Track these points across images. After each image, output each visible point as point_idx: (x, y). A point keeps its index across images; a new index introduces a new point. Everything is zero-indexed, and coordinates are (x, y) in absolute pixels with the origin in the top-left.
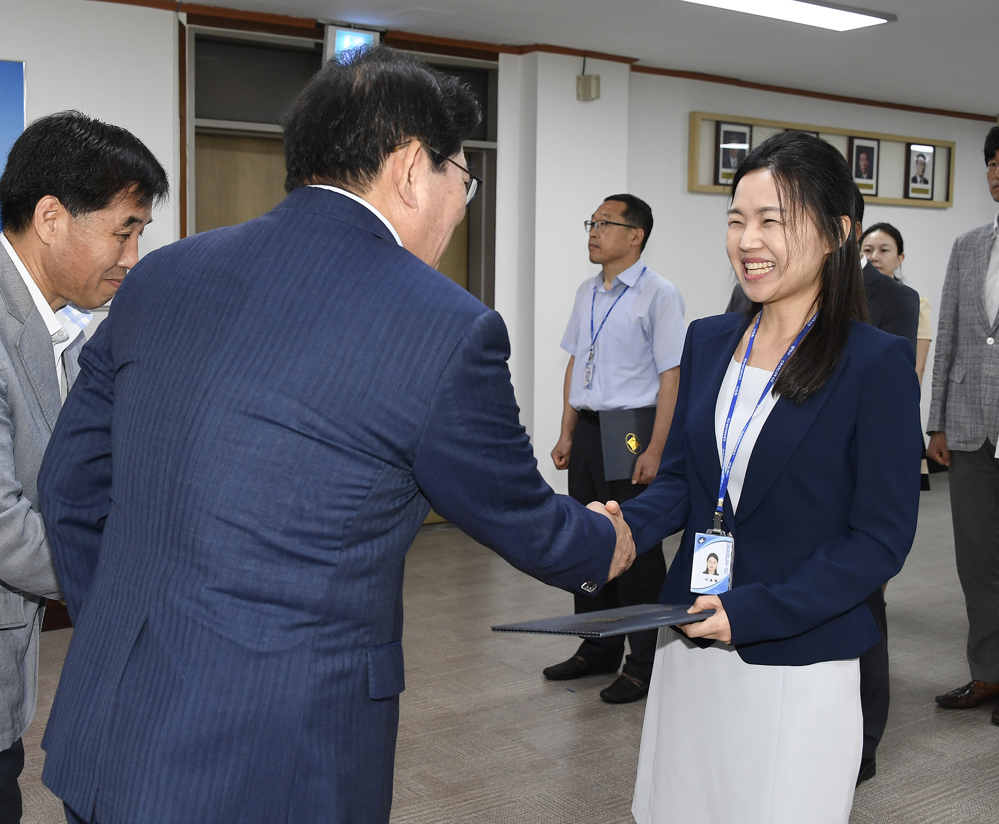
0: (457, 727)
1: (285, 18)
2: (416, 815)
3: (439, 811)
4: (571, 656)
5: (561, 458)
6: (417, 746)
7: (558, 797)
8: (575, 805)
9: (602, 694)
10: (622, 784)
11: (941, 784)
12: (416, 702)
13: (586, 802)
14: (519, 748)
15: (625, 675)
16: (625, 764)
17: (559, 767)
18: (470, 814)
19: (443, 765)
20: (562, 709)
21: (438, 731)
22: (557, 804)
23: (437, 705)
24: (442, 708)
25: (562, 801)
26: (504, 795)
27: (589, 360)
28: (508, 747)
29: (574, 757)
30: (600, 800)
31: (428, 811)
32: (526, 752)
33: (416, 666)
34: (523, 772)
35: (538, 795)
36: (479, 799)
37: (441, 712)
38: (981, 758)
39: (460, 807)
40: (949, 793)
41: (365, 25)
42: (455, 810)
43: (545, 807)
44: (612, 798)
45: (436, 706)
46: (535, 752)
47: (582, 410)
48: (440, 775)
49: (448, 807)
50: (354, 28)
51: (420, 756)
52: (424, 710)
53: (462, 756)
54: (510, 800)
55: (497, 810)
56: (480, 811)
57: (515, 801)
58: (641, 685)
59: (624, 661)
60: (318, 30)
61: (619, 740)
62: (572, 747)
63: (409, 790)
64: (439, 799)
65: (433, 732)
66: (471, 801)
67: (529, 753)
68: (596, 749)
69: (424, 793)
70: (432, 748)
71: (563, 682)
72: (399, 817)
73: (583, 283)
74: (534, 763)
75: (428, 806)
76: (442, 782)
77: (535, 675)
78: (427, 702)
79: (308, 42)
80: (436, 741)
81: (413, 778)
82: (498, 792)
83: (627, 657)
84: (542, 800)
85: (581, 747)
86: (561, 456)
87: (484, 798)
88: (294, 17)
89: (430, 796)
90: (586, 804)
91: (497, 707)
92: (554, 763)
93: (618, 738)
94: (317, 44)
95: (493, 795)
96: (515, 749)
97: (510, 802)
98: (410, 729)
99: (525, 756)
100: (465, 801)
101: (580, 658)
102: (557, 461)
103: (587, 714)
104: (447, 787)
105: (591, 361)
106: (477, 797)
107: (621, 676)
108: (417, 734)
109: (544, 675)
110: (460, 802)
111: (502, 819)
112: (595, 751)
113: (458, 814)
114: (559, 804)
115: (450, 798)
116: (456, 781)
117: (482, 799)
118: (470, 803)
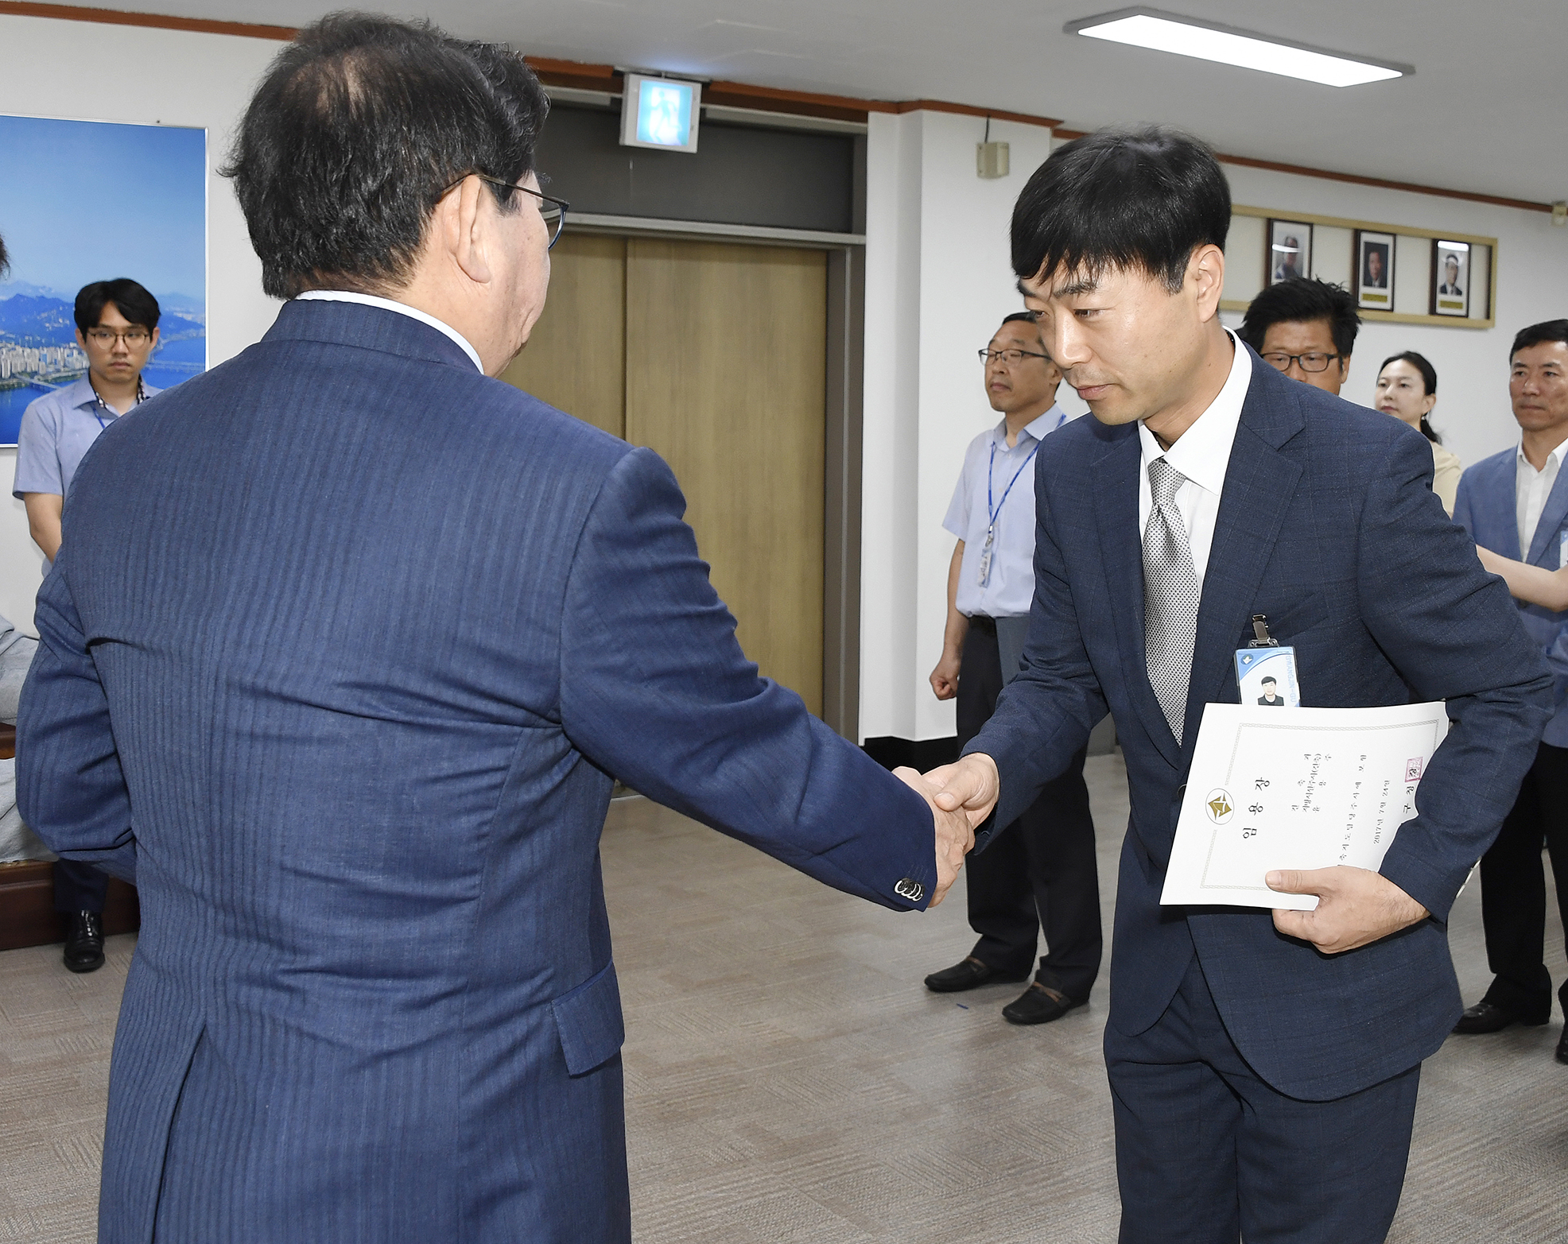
0: (801, 1059)
1: (569, 64)
2: (740, 1184)
3: (773, 1179)
4: (963, 958)
5: (943, 684)
6: (744, 1086)
7: (940, 1159)
8: (963, 1170)
9: (1005, 1012)
10: (1030, 1140)
11: (1467, 1132)
12: (746, 1023)
13: (978, 1165)
14: (888, 1088)
15: (1038, 985)
16: (1035, 1111)
17: (942, 1117)
18: (817, 1183)
19: (780, 1114)
20: (949, 1032)
21: (775, 1065)
22: (938, 1169)
23: (775, 1027)
24: (781, 1031)
25: (945, 1164)
26: (864, 1156)
27: (986, 545)
28: (873, 1087)
29: (964, 1101)
30: (999, 1163)
31: (758, 1179)
32: (897, 1094)
33: (747, 972)
34: (892, 1124)
35: (911, 1156)
36: (829, 1162)
37: (779, 1038)
38: (1521, 1094)
39: (802, 1173)
40: (1477, 1144)
41: (680, 74)
42: (795, 1178)
43: (921, 1173)
44: (1014, 1160)
45: (773, 1028)
46: (909, 1094)
47: (974, 616)
48: (775, 1127)
49: (785, 1173)
50: (666, 77)
51: (748, 1100)
52: (757, 1034)
53: (807, 1100)
54: (873, 1163)
55: (854, 1178)
56: (830, 1178)
57: (878, 1165)
58: (1060, 999)
59: (1037, 965)
60: (615, 80)
61: (1028, 1077)
62: (961, 1087)
63: (732, 1148)
64: (772, 1161)
65: (767, 1066)
66: (818, 1165)
67: (902, 1096)
68: (992, 1090)
69: (751, 1152)
70: (766, 1088)
71: (952, 995)
72: (716, 1187)
73: (976, 438)
74: (907, 1110)
75: (757, 1171)
76: (778, 1138)
77: (913, 984)
78: (760, 1023)
79: (602, 97)
80: (772, 1080)
81: (737, 1131)
82: (856, 1152)
83: (1042, 959)
84: (917, 1162)
85: (974, 1087)
86: (944, 681)
87: (836, 1159)
88: (582, 62)
89: (760, 1157)
90: (979, 1168)
91: (857, 1031)
92: (936, 1110)
93: (1027, 1074)
94: (613, 100)
95: (849, 1157)
96: (882, 1090)
97: (873, 1166)
98: (735, 1062)
99: (896, 1100)
100: (810, 1164)
101: (976, 961)
102: (938, 688)
103: (984, 1040)
104: (785, 1145)
105: (990, 546)
106: (826, 1159)
107: (1033, 987)
108: (745, 1068)
109: (924, 985)
110: (803, 1166)
111: (860, 1190)
112: (993, 1092)
113: (800, 1183)
114: (940, 1169)
115: (788, 1160)
116: (797, 1136)
117: (833, 1161)
118: (817, 1167)
